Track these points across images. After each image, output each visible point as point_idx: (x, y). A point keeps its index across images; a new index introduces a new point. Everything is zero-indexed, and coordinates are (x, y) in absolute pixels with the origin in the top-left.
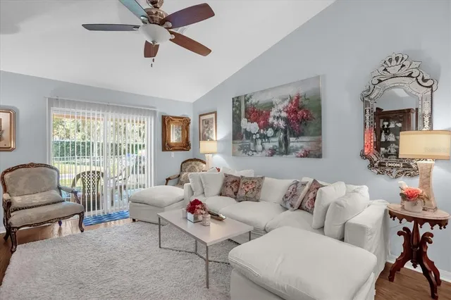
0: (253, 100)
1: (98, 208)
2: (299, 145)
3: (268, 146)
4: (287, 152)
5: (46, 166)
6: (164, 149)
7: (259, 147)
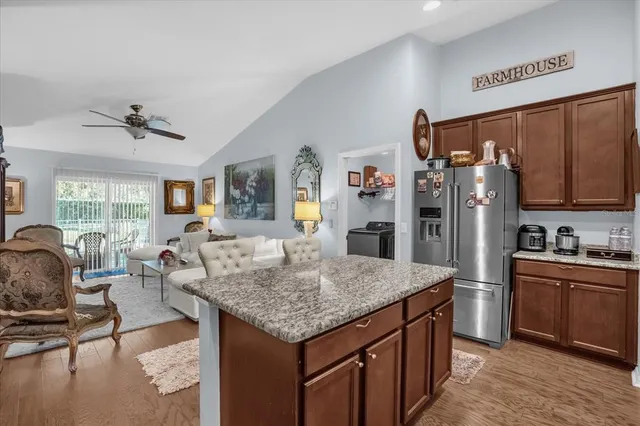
0: (237, 171)
1: (100, 267)
2: (262, 209)
3: (246, 210)
4: (255, 215)
5: (51, 227)
6: (166, 212)
7: (240, 210)
